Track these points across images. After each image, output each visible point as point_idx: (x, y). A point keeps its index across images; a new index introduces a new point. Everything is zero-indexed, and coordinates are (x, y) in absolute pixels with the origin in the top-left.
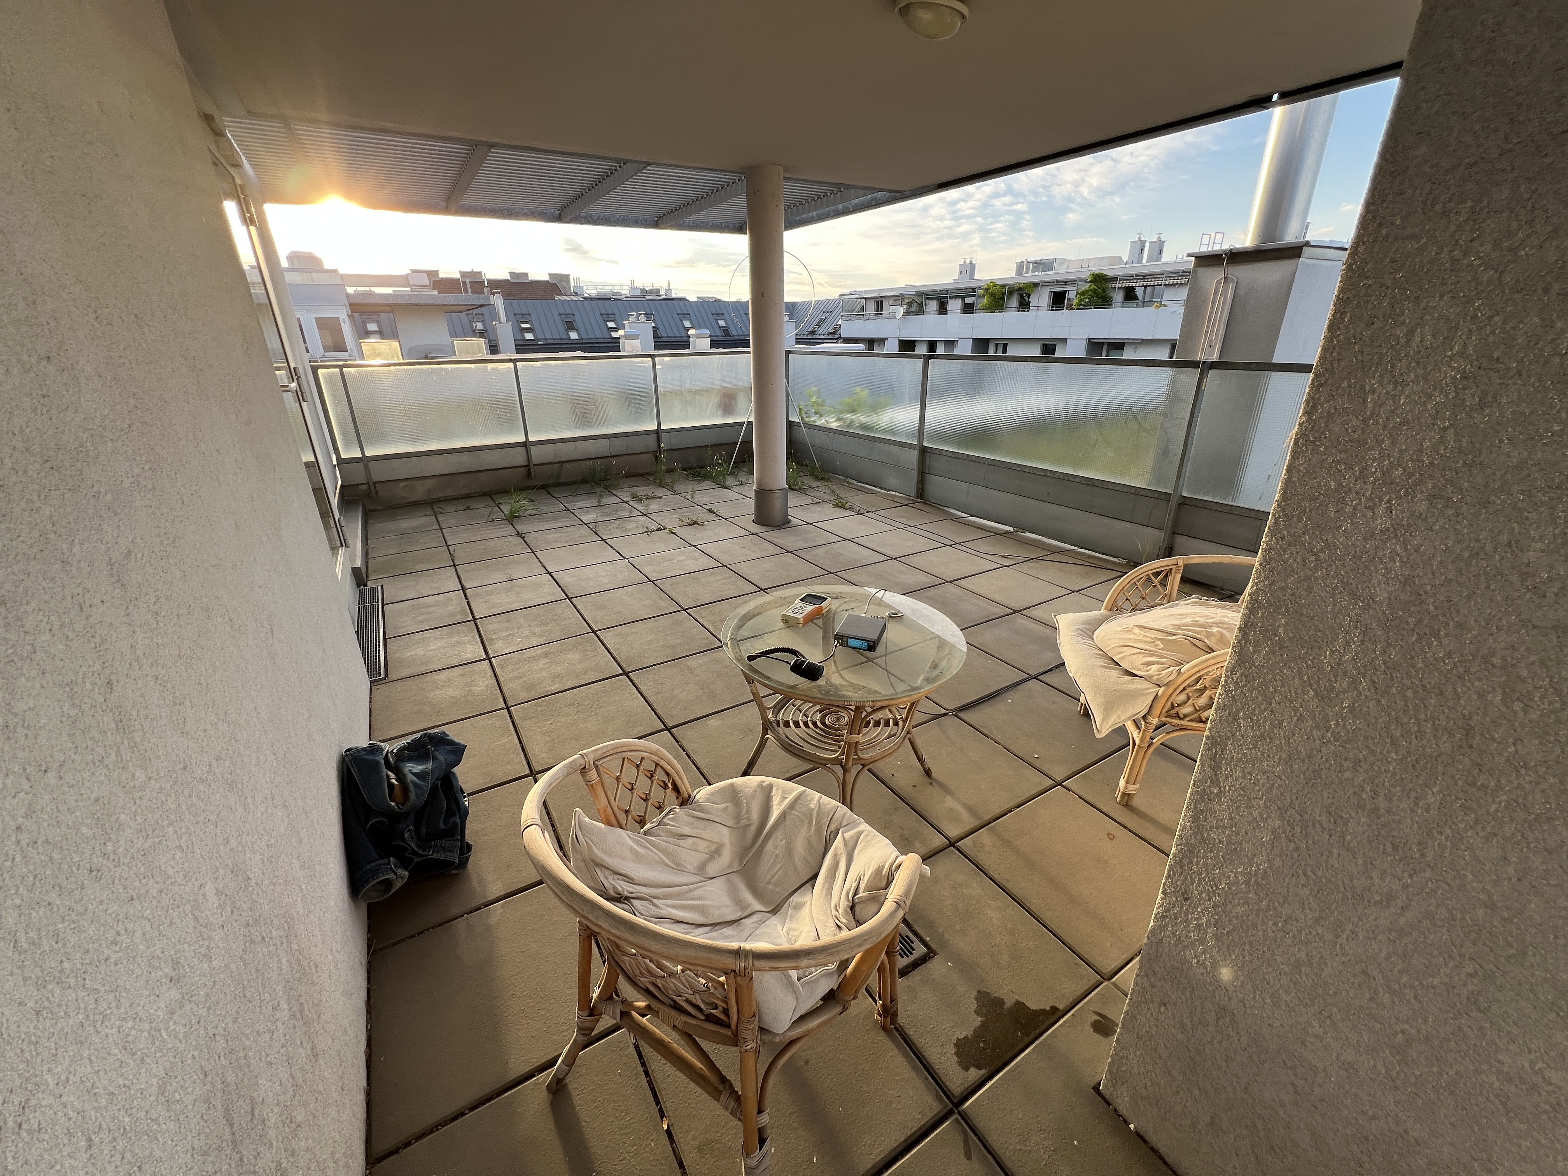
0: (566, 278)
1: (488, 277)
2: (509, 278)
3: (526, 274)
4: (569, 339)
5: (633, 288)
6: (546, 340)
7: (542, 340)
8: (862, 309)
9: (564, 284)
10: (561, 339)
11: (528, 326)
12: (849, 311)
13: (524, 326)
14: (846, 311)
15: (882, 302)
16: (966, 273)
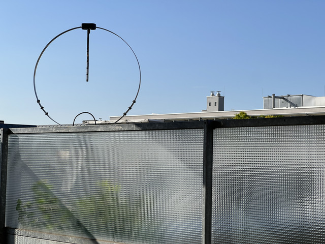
16: (215, 105)
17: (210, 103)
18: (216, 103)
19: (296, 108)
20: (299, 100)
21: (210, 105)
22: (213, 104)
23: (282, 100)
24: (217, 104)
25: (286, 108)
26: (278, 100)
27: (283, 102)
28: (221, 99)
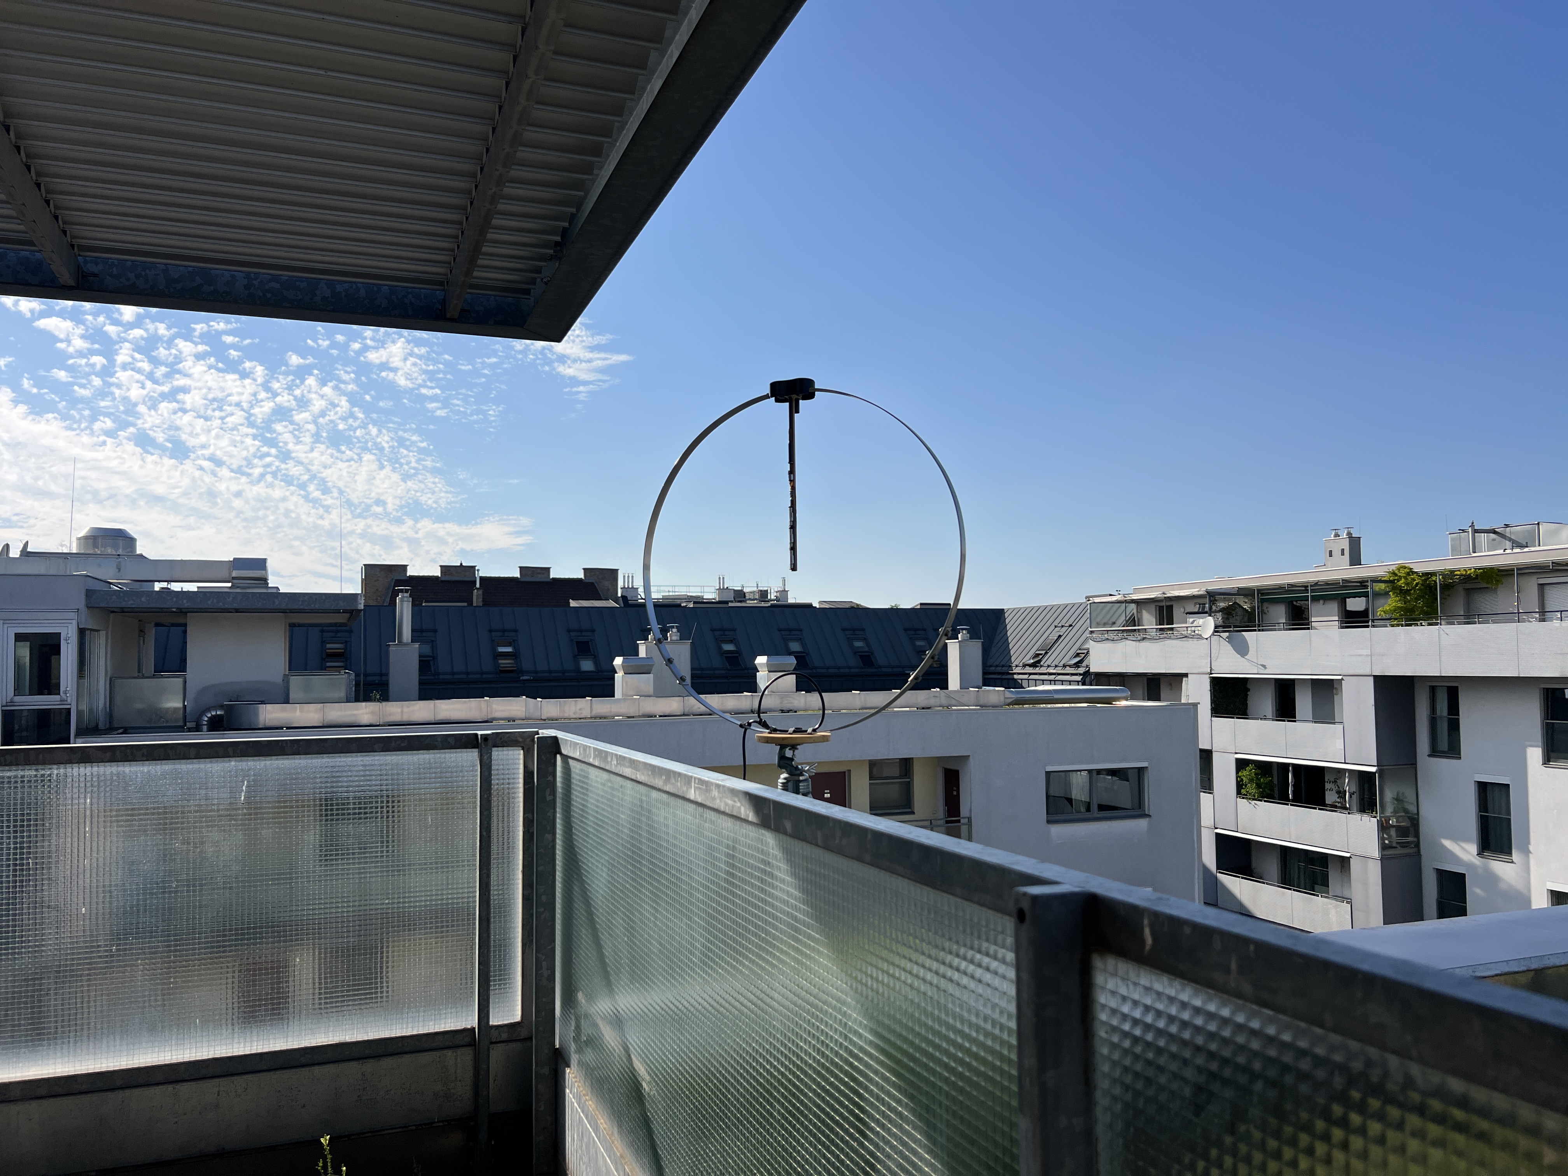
0: (613, 573)
1: (482, 574)
2: (517, 574)
3: (548, 570)
4: (578, 670)
5: (721, 590)
6: (536, 672)
7: (527, 673)
8: (1133, 621)
9: (606, 584)
10: (564, 672)
11: (509, 649)
12: (1105, 625)
13: (502, 649)
14: (1098, 625)
15: (1172, 606)
16: (1343, 554)
17: (1331, 552)
18: (1343, 550)
19: (1526, 550)
20: (1531, 534)
21: (1331, 555)
22: (1337, 553)
23: (1492, 536)
24: (1347, 552)
25: (1501, 551)
26: (1483, 538)
27: (1494, 540)
28: (1355, 544)
